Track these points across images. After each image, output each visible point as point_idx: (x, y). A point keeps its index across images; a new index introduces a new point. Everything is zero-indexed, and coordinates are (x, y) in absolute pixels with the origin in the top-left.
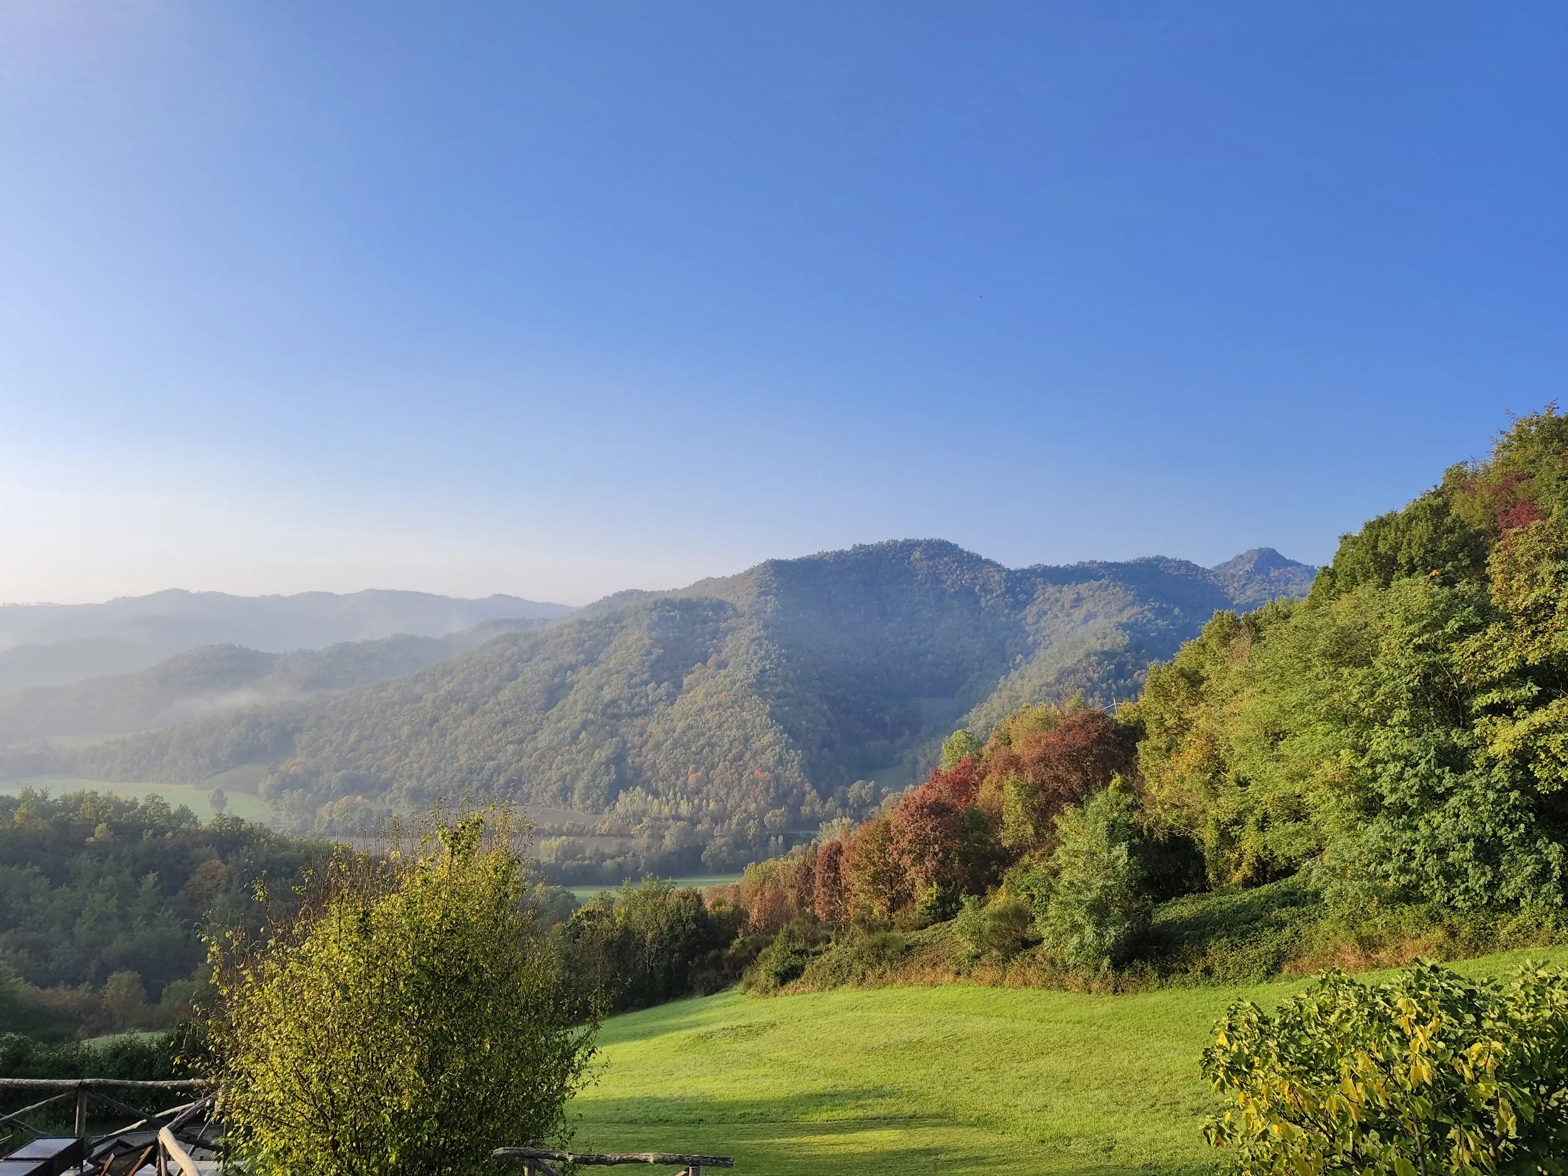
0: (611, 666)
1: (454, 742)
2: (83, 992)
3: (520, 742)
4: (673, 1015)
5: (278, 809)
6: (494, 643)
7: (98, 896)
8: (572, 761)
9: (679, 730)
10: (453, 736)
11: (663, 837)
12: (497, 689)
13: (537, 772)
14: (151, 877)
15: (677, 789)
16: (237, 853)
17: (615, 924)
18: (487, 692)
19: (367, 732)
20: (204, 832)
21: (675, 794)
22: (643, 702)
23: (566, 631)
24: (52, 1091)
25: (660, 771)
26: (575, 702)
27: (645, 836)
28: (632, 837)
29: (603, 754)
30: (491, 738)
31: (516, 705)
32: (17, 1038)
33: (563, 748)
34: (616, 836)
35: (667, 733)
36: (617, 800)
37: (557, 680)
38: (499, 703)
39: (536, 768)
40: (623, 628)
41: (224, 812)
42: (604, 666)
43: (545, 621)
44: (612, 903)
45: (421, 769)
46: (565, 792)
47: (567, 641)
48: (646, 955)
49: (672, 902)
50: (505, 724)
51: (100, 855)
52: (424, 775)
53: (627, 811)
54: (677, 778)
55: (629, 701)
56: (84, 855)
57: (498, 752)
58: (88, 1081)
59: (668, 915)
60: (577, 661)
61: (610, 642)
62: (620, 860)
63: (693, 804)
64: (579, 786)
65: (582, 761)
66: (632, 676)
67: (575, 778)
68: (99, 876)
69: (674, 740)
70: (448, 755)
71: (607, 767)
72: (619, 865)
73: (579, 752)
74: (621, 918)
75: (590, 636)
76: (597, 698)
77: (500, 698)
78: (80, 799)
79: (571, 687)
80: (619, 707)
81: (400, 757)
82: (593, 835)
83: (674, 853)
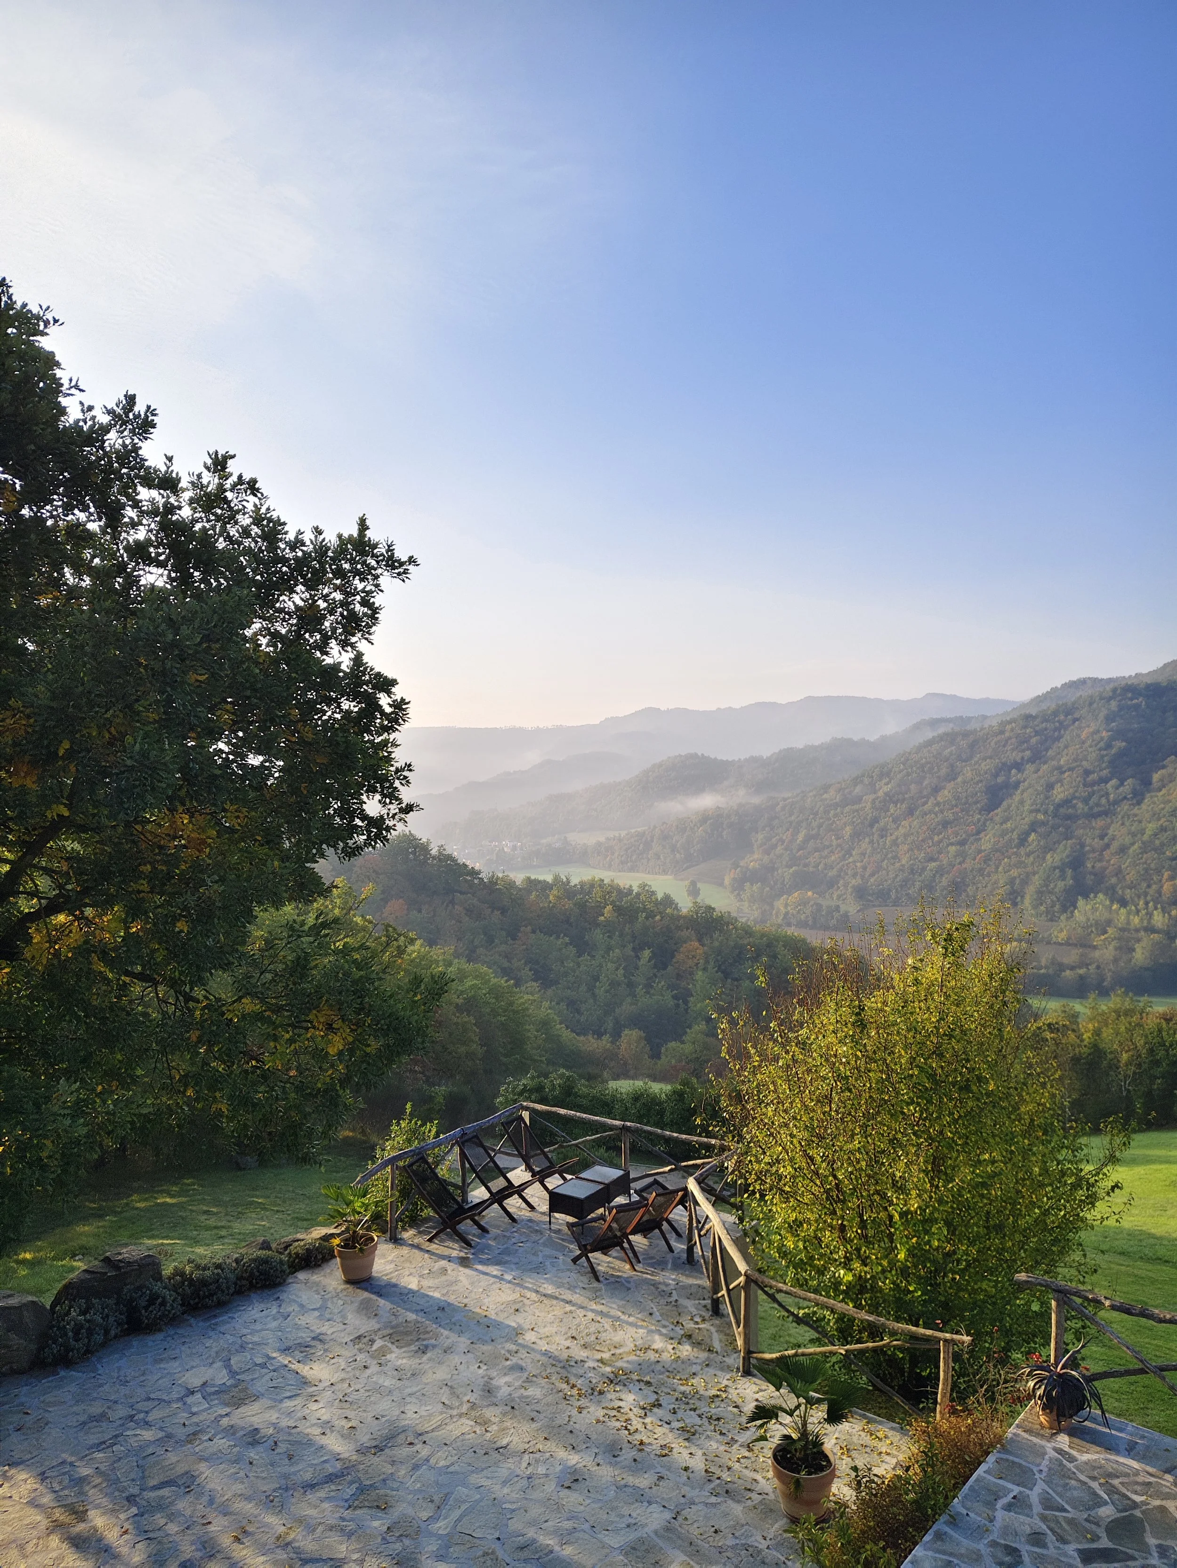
0: (1062, 762)
1: (895, 843)
2: (605, 1042)
3: (962, 843)
4: (1158, 1146)
5: (741, 900)
6: (930, 743)
7: (610, 965)
8: (1020, 864)
9: (1148, 832)
10: (894, 837)
11: (1134, 950)
12: (936, 790)
13: (982, 875)
14: (647, 953)
15: (1149, 898)
16: (711, 937)
17: (1082, 1041)
18: (925, 793)
19: (814, 832)
20: (685, 917)
21: (1147, 903)
22: (1103, 801)
23: (1008, 727)
24: (604, 1127)
25: (1127, 877)
26: (1022, 802)
27: (1111, 947)
28: (1095, 948)
29: (1057, 858)
30: (932, 839)
31: (956, 806)
32: (567, 1074)
33: (1011, 851)
34: (1076, 945)
35: (1134, 835)
36: (1075, 907)
37: (1000, 780)
38: (938, 804)
39: (981, 871)
40: (1075, 720)
41: (699, 900)
42: (1054, 763)
43: (985, 717)
44: (1077, 1017)
45: (865, 868)
46: (1014, 896)
47: (1010, 738)
48: (1121, 1077)
49: (1151, 1022)
50: (945, 824)
51: (609, 931)
52: (867, 874)
53: (1088, 920)
54: (1149, 886)
55: (1086, 801)
56: (598, 931)
57: (940, 853)
58: (629, 1124)
59: (1146, 1036)
60: (1023, 758)
61: (1058, 739)
62: (1081, 971)
63: (1170, 915)
64: (1030, 891)
65: (1033, 864)
66: (1087, 773)
67: (1025, 882)
68: (609, 949)
69: (1143, 843)
70: (890, 856)
71: (1062, 871)
72: (1081, 977)
73: (1028, 855)
74: (1089, 1034)
75: (1036, 732)
76: (1047, 798)
77: (939, 799)
78: (592, 885)
79: (1017, 785)
80: (1074, 807)
81: (844, 856)
82: (1048, 943)
83: (1147, 969)
